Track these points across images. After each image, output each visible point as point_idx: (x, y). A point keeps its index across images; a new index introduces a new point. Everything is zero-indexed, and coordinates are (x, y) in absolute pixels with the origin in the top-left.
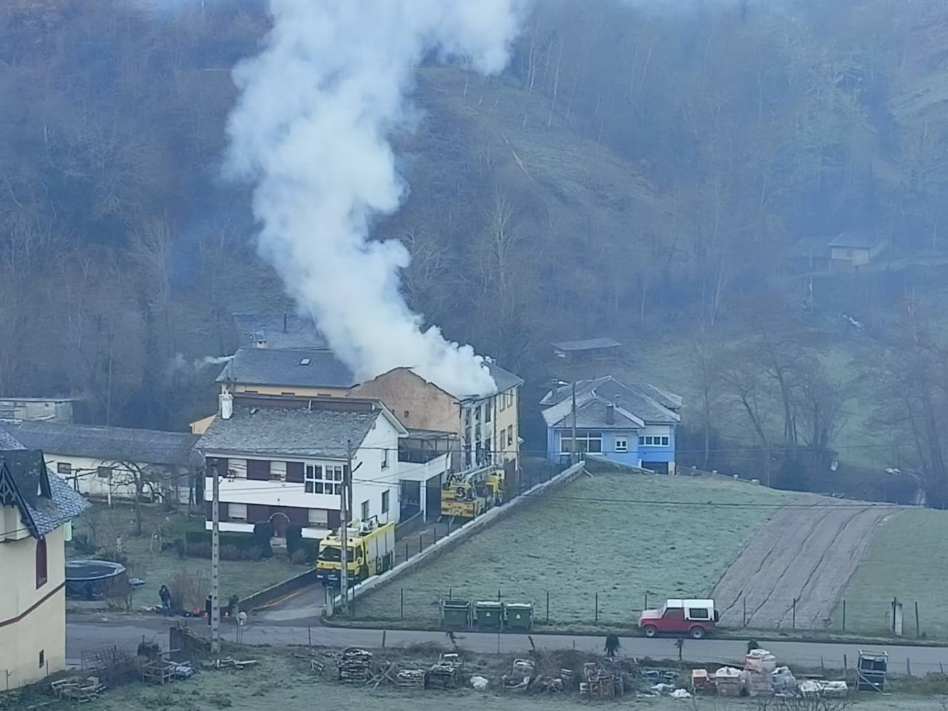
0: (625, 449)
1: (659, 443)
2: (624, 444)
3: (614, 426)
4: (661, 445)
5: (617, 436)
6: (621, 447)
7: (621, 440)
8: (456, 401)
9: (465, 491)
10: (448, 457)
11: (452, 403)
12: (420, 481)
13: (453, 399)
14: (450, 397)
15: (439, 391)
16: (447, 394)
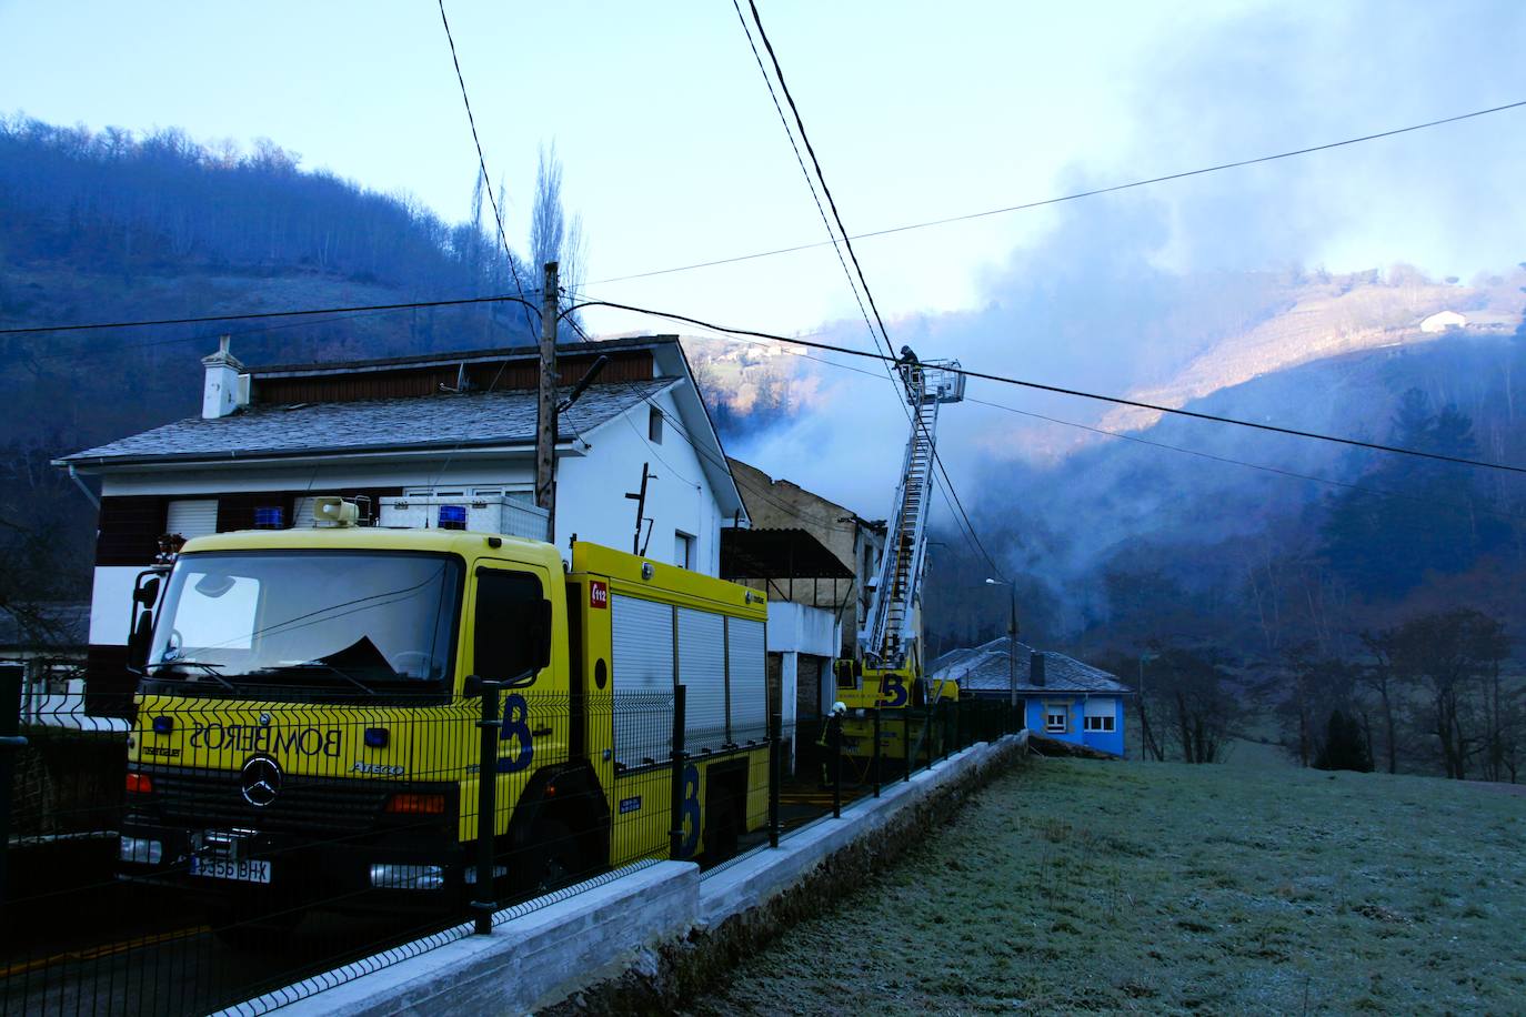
0: (1062, 728)
1: (1099, 728)
2: (1060, 719)
3: (1046, 688)
4: (1102, 730)
5: (1050, 706)
6: (1056, 724)
7: (1056, 713)
8: (844, 515)
9: (906, 685)
10: (837, 622)
11: (834, 520)
12: (782, 653)
13: (837, 511)
14: (830, 509)
15: (804, 498)
16: (822, 502)
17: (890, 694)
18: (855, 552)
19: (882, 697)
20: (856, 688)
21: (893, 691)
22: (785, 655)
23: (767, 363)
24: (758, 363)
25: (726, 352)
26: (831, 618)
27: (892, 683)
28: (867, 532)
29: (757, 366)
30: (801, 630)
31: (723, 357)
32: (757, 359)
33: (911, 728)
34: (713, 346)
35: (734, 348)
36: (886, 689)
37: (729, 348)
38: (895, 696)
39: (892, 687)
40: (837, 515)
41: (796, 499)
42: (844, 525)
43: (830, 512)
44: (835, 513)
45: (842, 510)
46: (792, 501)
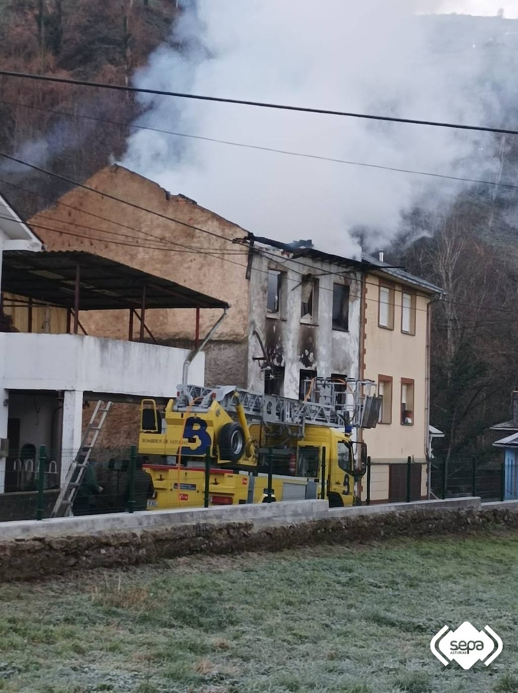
8: (240, 235)
9: (211, 431)
10: (190, 358)
12: (63, 392)
13: (232, 230)
14: (226, 227)
15: (200, 215)
16: (217, 220)
17: (194, 441)
18: (248, 278)
19: (186, 443)
20: (159, 432)
21: (196, 437)
22: (66, 394)
27: (196, 427)
33: (212, 480)
36: (189, 434)
38: (199, 443)
39: (196, 432)
40: (232, 235)
41: (192, 216)
42: (237, 247)
43: (226, 230)
44: (231, 233)
45: (238, 228)
46: (188, 218)
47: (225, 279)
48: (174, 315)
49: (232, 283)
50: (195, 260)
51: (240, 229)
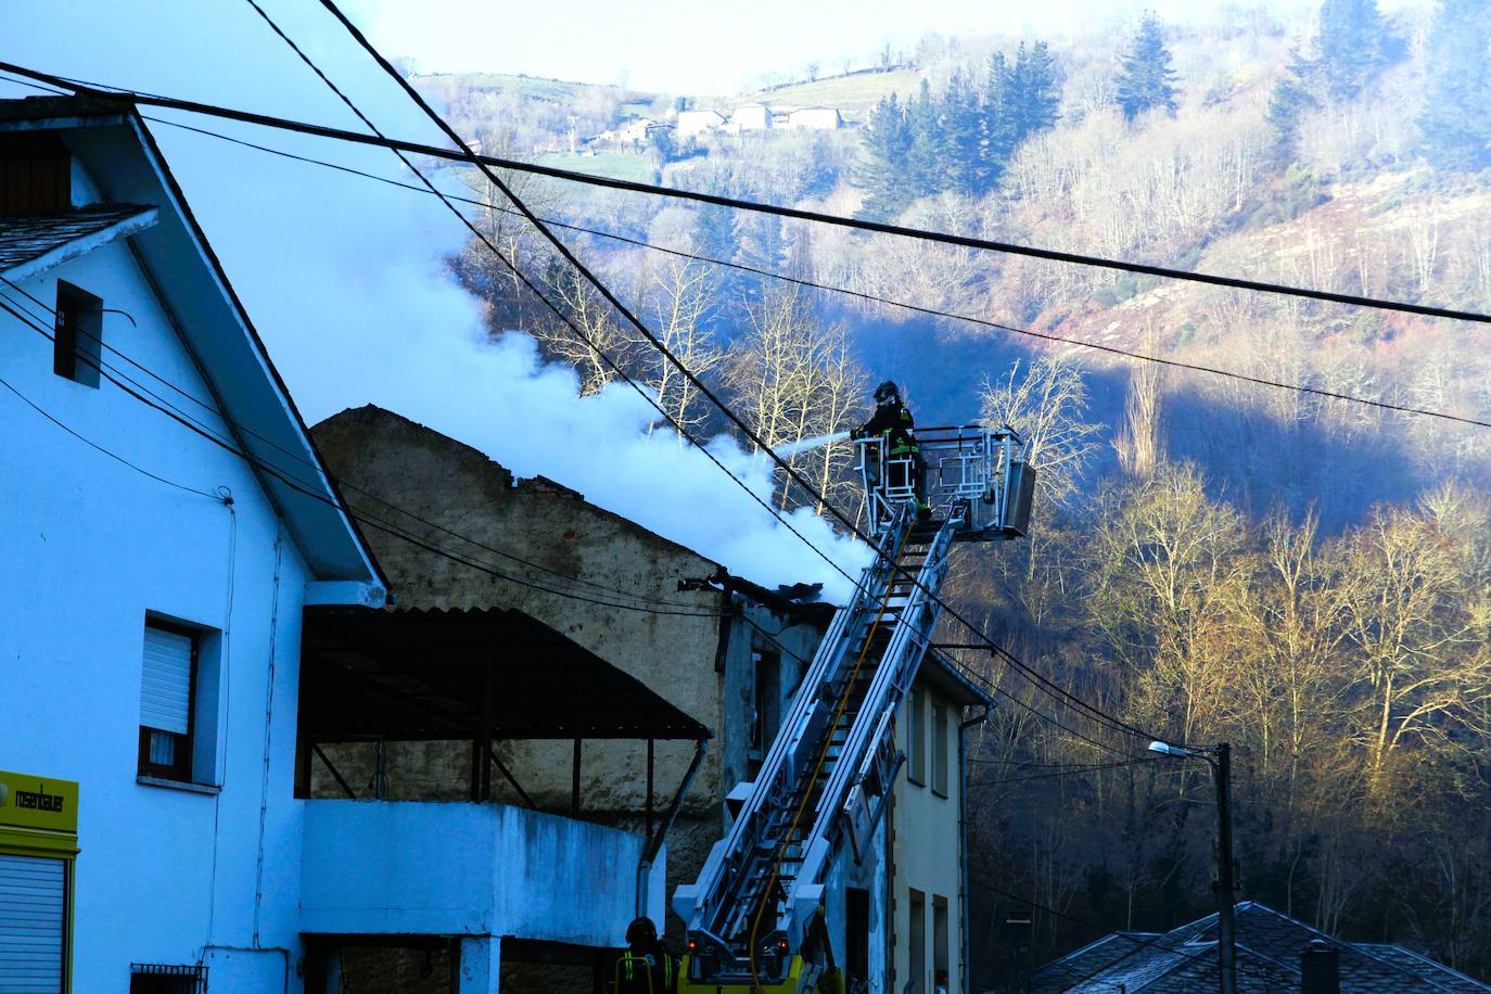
8: (696, 571)
10: (648, 855)
11: (670, 585)
13: (677, 559)
14: (660, 554)
15: (593, 525)
16: (638, 538)
18: (720, 668)
23: (725, 152)
24: (703, 152)
25: (619, 121)
26: (629, 845)
28: (761, 614)
29: (699, 160)
30: (519, 879)
31: (608, 135)
32: (701, 140)
34: (581, 106)
35: (641, 110)
37: (629, 110)
40: (677, 571)
41: (573, 526)
42: (690, 597)
43: (660, 561)
44: (673, 566)
45: (690, 557)
46: (562, 532)
47: (660, 672)
48: (528, 753)
49: (678, 679)
50: (581, 627)
51: (698, 559)
